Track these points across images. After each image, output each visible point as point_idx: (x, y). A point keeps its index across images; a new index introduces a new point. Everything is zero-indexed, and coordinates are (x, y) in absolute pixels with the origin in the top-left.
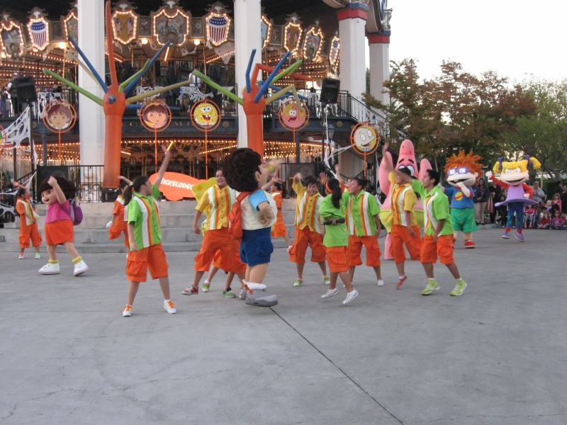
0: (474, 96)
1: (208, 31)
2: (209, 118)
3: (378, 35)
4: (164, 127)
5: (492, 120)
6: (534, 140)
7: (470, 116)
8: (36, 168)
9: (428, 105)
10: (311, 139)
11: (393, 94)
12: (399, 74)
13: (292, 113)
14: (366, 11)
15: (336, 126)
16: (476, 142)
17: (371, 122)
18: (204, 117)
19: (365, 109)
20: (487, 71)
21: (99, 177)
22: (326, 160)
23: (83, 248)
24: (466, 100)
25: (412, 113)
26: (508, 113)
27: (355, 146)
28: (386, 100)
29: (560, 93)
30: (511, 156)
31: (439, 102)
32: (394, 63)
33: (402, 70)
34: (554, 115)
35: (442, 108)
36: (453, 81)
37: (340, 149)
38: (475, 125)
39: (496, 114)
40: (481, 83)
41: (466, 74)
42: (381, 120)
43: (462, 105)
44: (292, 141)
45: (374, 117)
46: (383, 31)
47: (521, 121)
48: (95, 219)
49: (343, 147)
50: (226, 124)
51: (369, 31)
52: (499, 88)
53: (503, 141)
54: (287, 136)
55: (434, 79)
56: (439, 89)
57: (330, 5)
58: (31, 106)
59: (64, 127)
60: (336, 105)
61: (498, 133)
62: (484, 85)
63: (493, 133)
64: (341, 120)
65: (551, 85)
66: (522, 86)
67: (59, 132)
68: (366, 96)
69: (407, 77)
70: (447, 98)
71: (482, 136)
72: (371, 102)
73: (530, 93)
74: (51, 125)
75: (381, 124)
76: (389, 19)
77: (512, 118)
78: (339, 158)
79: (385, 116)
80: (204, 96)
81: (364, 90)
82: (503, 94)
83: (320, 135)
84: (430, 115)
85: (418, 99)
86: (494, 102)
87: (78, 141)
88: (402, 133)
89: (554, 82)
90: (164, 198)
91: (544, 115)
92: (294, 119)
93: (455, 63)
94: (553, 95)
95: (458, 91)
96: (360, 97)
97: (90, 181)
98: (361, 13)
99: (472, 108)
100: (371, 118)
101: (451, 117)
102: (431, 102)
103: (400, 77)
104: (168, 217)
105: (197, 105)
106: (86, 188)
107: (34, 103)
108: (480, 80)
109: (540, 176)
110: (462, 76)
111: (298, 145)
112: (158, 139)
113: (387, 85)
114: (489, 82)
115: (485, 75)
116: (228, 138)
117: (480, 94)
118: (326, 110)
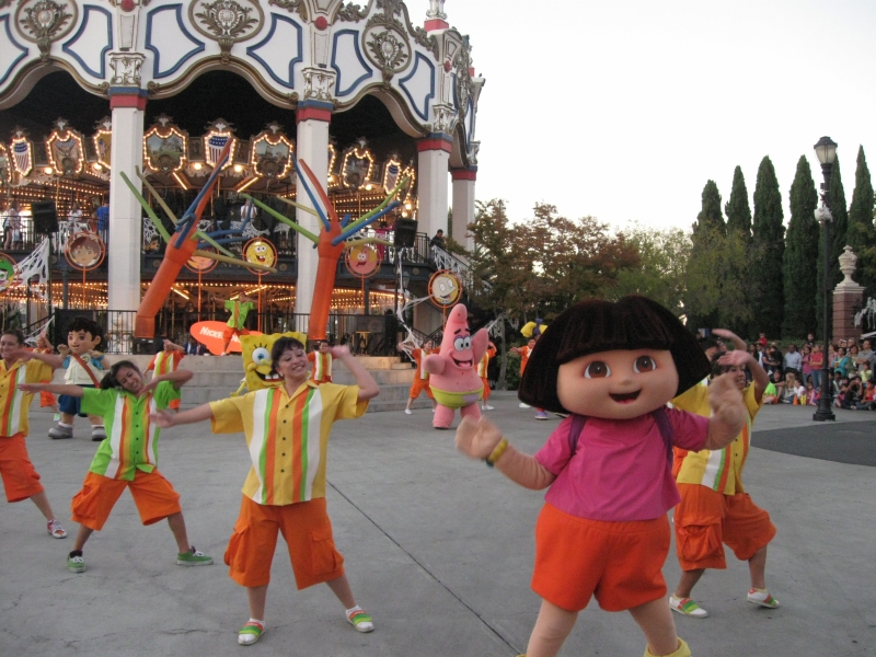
0: (570, 244)
2: (264, 260)
3: (464, 170)
4: (209, 268)
5: (590, 272)
7: (565, 266)
8: (53, 311)
9: (517, 253)
10: (383, 287)
11: (478, 239)
12: (486, 216)
13: (362, 257)
14: (450, 142)
15: (411, 274)
16: (572, 296)
17: (453, 271)
18: (258, 257)
20: (586, 216)
21: (130, 325)
22: (399, 313)
24: (562, 249)
25: (500, 261)
26: (608, 264)
27: (433, 298)
28: (470, 245)
29: (668, 244)
31: (531, 249)
32: (481, 203)
33: (489, 212)
34: (660, 268)
35: (533, 256)
36: (547, 226)
37: (416, 300)
38: (571, 278)
39: (594, 265)
40: (578, 229)
41: (561, 219)
42: (464, 268)
43: (556, 254)
44: (357, 289)
45: (456, 265)
46: (468, 166)
47: (623, 273)
49: (419, 297)
50: (284, 267)
51: (453, 165)
52: (599, 236)
54: (353, 283)
55: (525, 223)
56: (531, 235)
57: (410, 134)
58: (51, 237)
59: (90, 264)
60: (412, 249)
61: (596, 287)
62: (581, 232)
63: (591, 287)
64: (419, 267)
65: (657, 234)
66: (625, 234)
67: (84, 270)
69: (495, 220)
70: (540, 246)
71: (578, 290)
72: (453, 247)
73: (633, 245)
74: (75, 261)
75: (463, 273)
76: (476, 152)
77: (614, 270)
78: (415, 310)
79: (468, 264)
80: (259, 233)
82: (603, 244)
83: (393, 284)
84: (521, 264)
85: (507, 246)
86: (593, 251)
87: (106, 281)
88: (488, 284)
89: (661, 230)
90: (208, 351)
91: (649, 268)
92: (363, 263)
93: (549, 206)
94: (660, 245)
95: (552, 238)
97: (120, 329)
98: (445, 145)
99: (567, 257)
100: (453, 265)
101: (544, 267)
102: (521, 250)
103: (487, 220)
104: (211, 374)
105: (250, 244)
106: (114, 337)
107: (54, 234)
108: (577, 226)
110: (558, 220)
111: (367, 295)
112: (204, 281)
113: (472, 228)
114: (587, 229)
115: (584, 220)
116: (286, 284)
117: (577, 242)
118: (400, 254)
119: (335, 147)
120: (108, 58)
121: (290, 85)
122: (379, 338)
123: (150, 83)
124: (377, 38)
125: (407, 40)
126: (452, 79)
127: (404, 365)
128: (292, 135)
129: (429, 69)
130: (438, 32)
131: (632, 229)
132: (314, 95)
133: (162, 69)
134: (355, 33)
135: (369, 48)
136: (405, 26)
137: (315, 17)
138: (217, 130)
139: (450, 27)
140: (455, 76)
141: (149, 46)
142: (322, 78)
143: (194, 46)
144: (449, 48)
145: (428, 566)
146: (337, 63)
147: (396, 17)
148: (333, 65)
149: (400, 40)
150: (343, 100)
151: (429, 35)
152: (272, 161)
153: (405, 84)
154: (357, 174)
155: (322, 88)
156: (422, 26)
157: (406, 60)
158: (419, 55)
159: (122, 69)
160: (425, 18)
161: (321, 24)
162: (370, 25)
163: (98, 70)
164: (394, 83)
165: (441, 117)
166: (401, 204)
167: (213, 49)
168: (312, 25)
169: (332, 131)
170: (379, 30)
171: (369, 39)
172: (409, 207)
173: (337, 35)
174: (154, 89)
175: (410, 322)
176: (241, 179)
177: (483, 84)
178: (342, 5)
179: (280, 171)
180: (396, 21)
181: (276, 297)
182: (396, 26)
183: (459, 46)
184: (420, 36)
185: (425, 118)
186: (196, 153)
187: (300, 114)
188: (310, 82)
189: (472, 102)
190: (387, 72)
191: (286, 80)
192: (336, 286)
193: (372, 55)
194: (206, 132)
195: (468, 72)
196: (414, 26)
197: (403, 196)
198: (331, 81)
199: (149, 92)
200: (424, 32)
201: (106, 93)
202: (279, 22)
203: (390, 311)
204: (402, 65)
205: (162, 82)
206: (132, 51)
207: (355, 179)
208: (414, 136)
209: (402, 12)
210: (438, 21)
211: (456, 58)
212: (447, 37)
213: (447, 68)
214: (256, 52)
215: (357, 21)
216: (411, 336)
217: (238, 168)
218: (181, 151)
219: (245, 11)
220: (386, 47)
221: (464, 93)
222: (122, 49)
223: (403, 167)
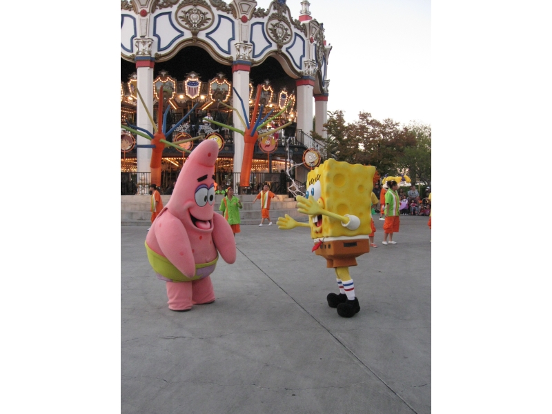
0: (378, 134)
1: (186, 89)
3: (321, 96)
5: (389, 149)
6: (415, 161)
7: (376, 146)
9: (350, 139)
10: (279, 158)
11: (329, 132)
12: (333, 119)
13: (267, 142)
14: (314, 81)
15: (294, 151)
17: (316, 149)
19: (312, 140)
20: (387, 119)
21: (148, 180)
22: (288, 171)
23: (138, 223)
24: (374, 136)
25: (341, 143)
26: (399, 144)
27: (305, 163)
28: (325, 135)
30: (401, 171)
31: (357, 137)
32: (330, 113)
33: (335, 117)
34: (427, 146)
35: (359, 141)
36: (366, 124)
37: (296, 165)
38: (379, 152)
39: (392, 144)
40: (383, 126)
41: (374, 120)
42: (322, 147)
44: (266, 159)
45: (317, 146)
46: (324, 93)
47: (407, 149)
48: (145, 205)
49: (298, 163)
50: (227, 148)
51: (316, 93)
52: (394, 129)
53: (396, 162)
54: (262, 156)
55: (354, 123)
56: (358, 129)
57: (291, 76)
59: (127, 148)
60: (294, 138)
61: (393, 157)
62: (385, 127)
63: (390, 157)
64: (298, 147)
65: (425, 128)
66: (408, 128)
67: (125, 151)
68: (312, 132)
69: (338, 122)
70: (362, 135)
71: (383, 158)
72: (315, 136)
73: (413, 134)
75: (321, 150)
76: (328, 86)
77: (402, 147)
78: (296, 170)
79: (324, 145)
80: (213, 131)
81: (311, 129)
82: (396, 133)
83: (284, 157)
84: (352, 145)
85: (344, 136)
86: (391, 137)
87: (136, 157)
91: (421, 146)
92: (268, 146)
93: (367, 114)
95: (369, 130)
96: (309, 133)
97: (143, 182)
98: (310, 82)
99: (377, 141)
100: (315, 146)
101: (365, 146)
102: (352, 137)
103: (334, 121)
105: (209, 136)
106: (140, 186)
108: (382, 124)
109: (418, 184)
110: (372, 121)
111: (271, 163)
113: (326, 126)
114: (388, 125)
115: (386, 121)
116: (228, 157)
117: (382, 132)
118: (288, 140)
119: (253, 85)
120: (134, 42)
121: (229, 53)
122: (277, 185)
123: (156, 54)
124: (274, 26)
125: (290, 27)
126: (314, 47)
127: (290, 199)
128: (230, 78)
129: (302, 42)
130: (306, 22)
131: (411, 125)
132: (241, 57)
133: (162, 47)
134: (262, 24)
135: (270, 32)
136: (288, 19)
137: (241, 16)
138: (191, 77)
139: (313, 19)
140: (316, 45)
141: (155, 35)
142: (245, 48)
143: (179, 34)
144: (313, 30)
145: (302, 304)
146: (253, 40)
147: (284, 14)
148: (251, 41)
149: (286, 27)
150: (256, 60)
151: (301, 23)
152: (220, 93)
153: (289, 50)
154: (265, 99)
155: (245, 54)
156: (298, 19)
157: (289, 37)
158: (296, 34)
159: (141, 47)
160: (300, 14)
161: (244, 20)
162: (270, 19)
163: (129, 48)
164: (284, 50)
165: (309, 67)
166: (288, 114)
167: (188, 35)
168: (240, 20)
169: (251, 76)
170: (275, 22)
171: (270, 26)
172: (292, 116)
173: (253, 25)
174: (158, 57)
175: (293, 177)
176: (204, 103)
177: (331, 49)
178: (255, 9)
179: (224, 98)
180: (284, 17)
181: (224, 164)
182: (284, 19)
183: (318, 29)
184: (296, 24)
185: (300, 68)
186: (181, 90)
187: (234, 68)
188: (239, 50)
189: (325, 59)
190: (280, 44)
191: (226, 49)
192: (254, 158)
193: (272, 35)
194: (185, 79)
195: (323, 43)
196: (294, 19)
197: (289, 110)
198: (250, 50)
199: (156, 58)
200: (299, 22)
201: (134, 60)
202: (222, 19)
203: (282, 171)
204: (287, 40)
205: (162, 53)
206: (146, 37)
207: (264, 101)
208: (295, 78)
209: (287, 12)
210: (307, 16)
211: (316, 35)
212: (311, 24)
213: (311, 41)
214: (211, 35)
215: (263, 17)
216: (294, 184)
217: (203, 97)
218: (173, 89)
219: (204, 14)
220: (279, 31)
221: (321, 54)
222: (141, 37)
223: (289, 95)
